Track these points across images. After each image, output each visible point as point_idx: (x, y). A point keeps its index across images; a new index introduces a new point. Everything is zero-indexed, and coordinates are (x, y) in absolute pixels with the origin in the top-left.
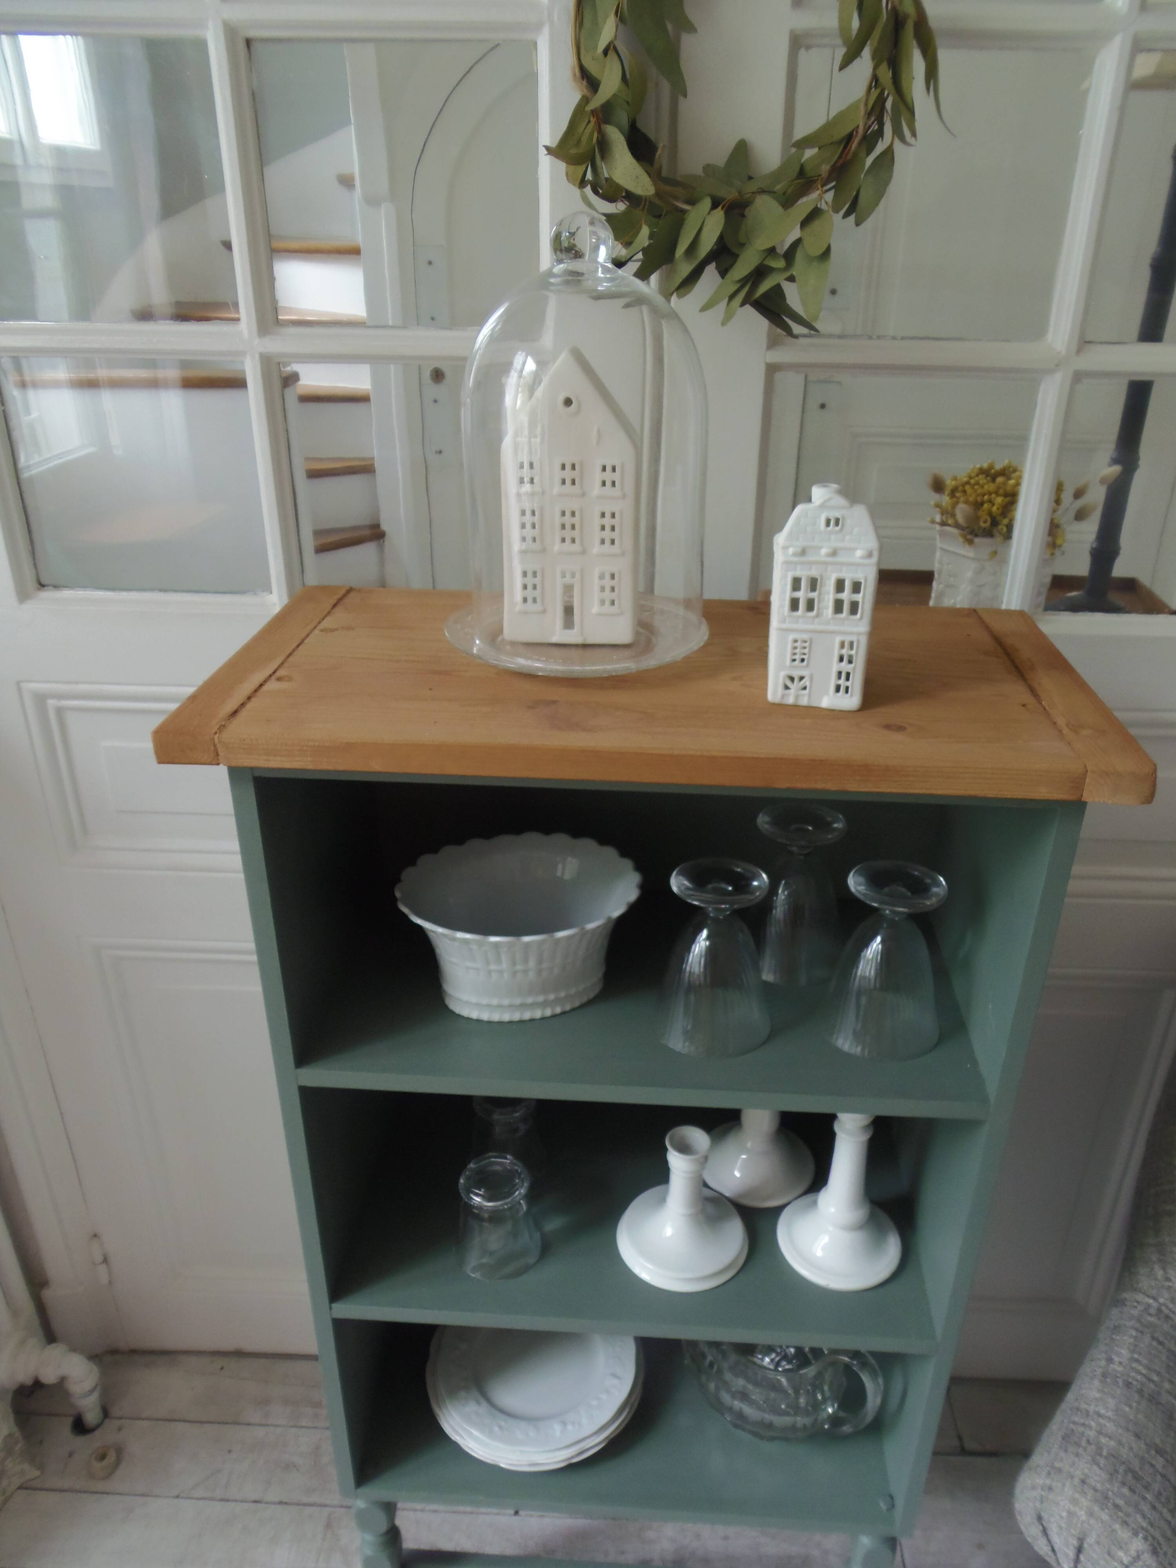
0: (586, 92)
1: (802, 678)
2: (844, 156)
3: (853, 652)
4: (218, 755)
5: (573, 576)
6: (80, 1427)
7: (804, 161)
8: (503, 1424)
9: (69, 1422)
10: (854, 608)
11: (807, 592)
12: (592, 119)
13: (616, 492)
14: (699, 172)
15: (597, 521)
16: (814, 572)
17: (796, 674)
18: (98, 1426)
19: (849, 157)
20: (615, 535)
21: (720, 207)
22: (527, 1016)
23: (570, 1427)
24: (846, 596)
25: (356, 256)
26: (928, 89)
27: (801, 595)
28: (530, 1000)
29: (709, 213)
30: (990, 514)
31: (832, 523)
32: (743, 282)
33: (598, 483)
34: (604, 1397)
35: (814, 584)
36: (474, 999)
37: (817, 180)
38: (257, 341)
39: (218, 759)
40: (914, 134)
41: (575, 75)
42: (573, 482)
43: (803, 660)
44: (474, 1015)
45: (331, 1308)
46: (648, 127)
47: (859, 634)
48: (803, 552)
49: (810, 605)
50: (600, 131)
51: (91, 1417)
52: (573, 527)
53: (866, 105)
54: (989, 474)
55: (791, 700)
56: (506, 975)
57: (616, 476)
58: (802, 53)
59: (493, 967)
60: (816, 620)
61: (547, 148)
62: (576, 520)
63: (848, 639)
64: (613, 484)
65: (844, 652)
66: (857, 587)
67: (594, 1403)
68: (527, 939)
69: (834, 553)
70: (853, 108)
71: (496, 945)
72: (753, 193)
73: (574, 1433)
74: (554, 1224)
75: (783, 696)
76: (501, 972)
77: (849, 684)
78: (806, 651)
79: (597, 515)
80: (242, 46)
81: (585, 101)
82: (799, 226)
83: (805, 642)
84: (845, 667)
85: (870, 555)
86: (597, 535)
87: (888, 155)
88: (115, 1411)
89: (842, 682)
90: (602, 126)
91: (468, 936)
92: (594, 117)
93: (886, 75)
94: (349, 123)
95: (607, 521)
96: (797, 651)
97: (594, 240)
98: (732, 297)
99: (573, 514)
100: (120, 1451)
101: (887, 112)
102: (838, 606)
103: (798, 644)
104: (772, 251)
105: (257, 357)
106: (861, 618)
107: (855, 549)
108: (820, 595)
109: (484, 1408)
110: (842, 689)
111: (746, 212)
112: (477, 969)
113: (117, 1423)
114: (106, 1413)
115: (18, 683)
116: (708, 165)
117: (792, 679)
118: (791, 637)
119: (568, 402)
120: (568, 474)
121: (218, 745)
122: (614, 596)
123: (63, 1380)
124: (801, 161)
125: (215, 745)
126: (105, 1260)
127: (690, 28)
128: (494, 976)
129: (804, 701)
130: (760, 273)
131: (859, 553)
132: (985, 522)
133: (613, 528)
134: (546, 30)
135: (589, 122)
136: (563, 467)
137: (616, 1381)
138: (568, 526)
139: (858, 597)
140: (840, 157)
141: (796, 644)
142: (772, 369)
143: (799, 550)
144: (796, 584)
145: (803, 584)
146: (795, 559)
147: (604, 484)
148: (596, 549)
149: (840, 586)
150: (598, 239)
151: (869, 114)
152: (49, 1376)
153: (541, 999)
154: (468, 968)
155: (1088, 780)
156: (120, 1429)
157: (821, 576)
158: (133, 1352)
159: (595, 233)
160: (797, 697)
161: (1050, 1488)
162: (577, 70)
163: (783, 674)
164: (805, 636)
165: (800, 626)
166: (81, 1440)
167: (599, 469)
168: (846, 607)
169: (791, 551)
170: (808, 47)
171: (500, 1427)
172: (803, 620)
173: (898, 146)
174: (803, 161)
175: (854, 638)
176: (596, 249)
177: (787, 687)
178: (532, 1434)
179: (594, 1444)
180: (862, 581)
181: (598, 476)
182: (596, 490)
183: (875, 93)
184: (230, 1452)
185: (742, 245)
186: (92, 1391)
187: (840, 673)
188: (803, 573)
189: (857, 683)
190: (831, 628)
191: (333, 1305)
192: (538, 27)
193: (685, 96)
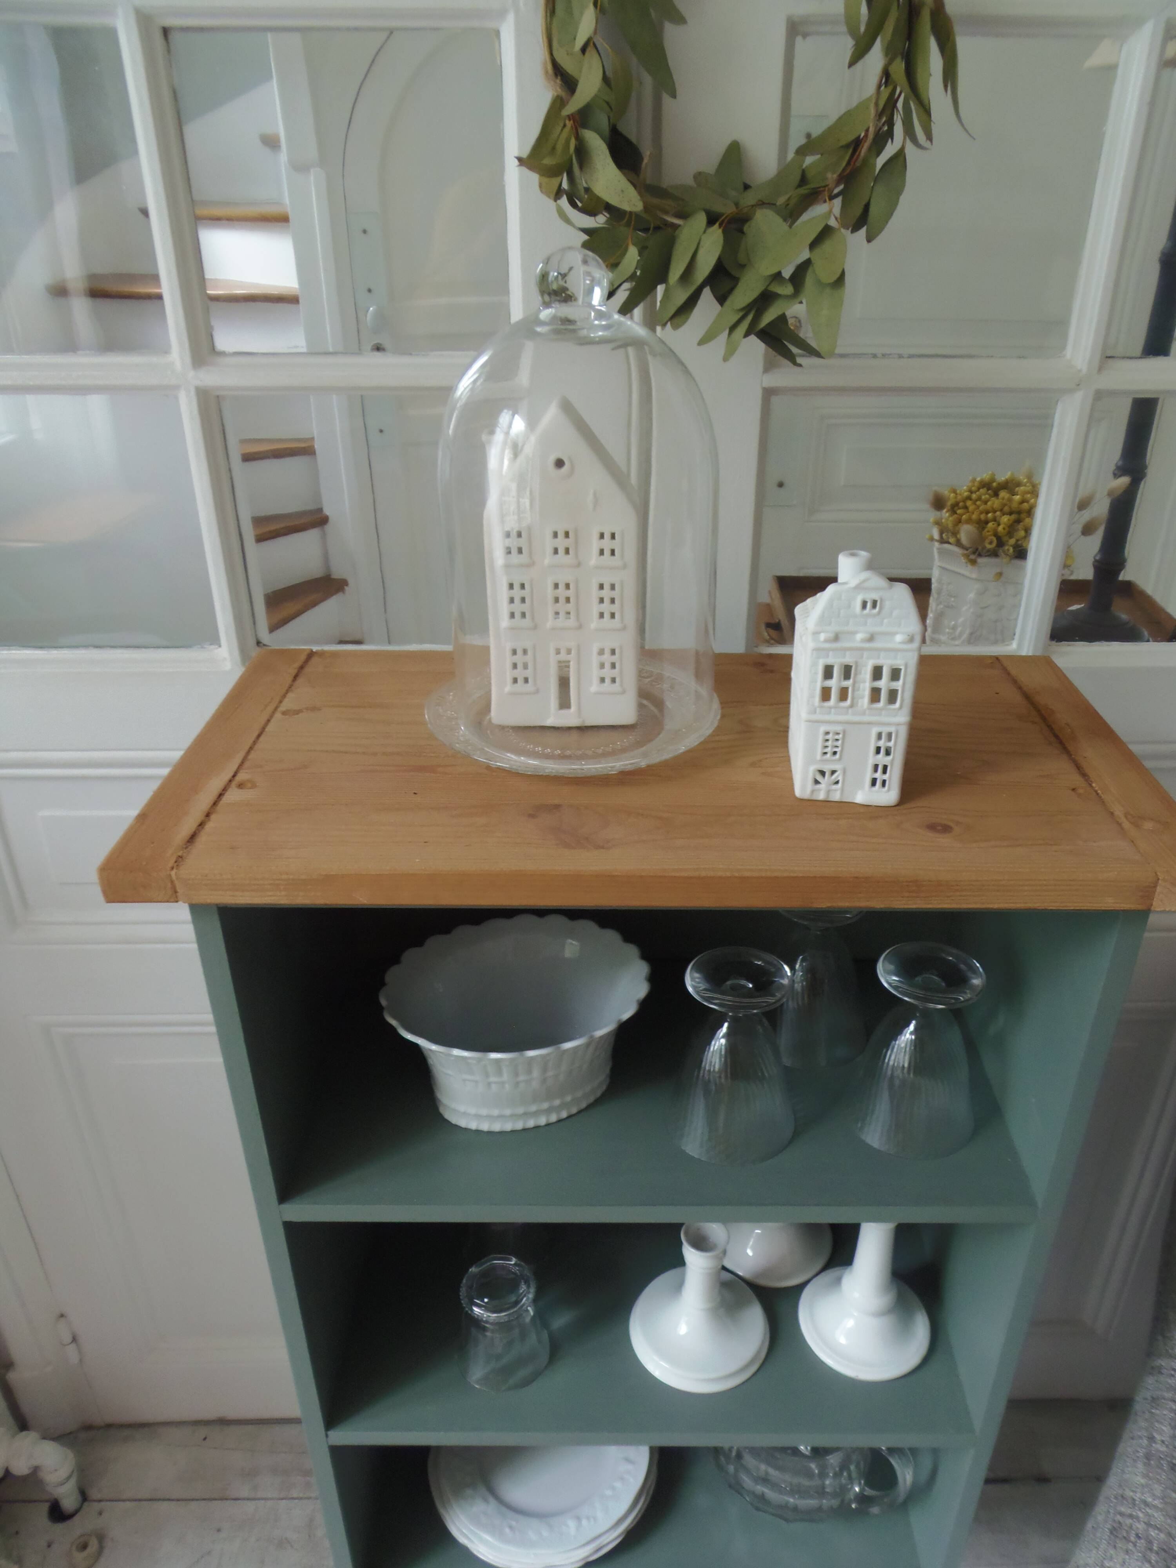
0: (560, 91)
1: (833, 772)
2: (852, 163)
3: (891, 744)
4: (176, 892)
5: (569, 652)
6: (57, 1514)
7: (806, 167)
8: (514, 1523)
9: (45, 1507)
10: (893, 696)
11: (840, 681)
12: (567, 122)
13: (616, 561)
14: (690, 182)
15: (595, 593)
16: (848, 660)
17: (827, 768)
18: (76, 1512)
19: (858, 164)
20: (615, 608)
21: (717, 224)
22: (531, 1123)
23: (584, 1522)
24: (883, 683)
25: (285, 224)
26: (946, 87)
27: (834, 683)
28: (533, 1108)
29: (705, 232)
30: (996, 535)
31: (869, 605)
32: (747, 310)
33: (595, 551)
34: (618, 1485)
35: (847, 672)
36: (472, 1111)
37: (824, 191)
38: (191, 374)
39: (177, 897)
40: (929, 137)
41: (546, 72)
42: (567, 551)
43: (835, 753)
44: (473, 1126)
45: (327, 1436)
46: (629, 130)
47: (898, 724)
48: (836, 638)
49: (843, 694)
50: (578, 138)
51: (69, 1503)
52: (568, 600)
53: (876, 104)
54: (992, 488)
55: (821, 796)
56: (507, 1086)
57: (616, 544)
58: (799, 39)
59: (492, 1079)
60: (850, 711)
61: (520, 159)
62: (570, 593)
63: (885, 730)
64: (613, 552)
65: (881, 743)
66: (895, 674)
67: (609, 1493)
68: (531, 1053)
69: (871, 638)
70: (862, 106)
71: (497, 1061)
72: (753, 206)
73: (591, 1529)
74: (561, 1321)
75: (813, 792)
76: (503, 1083)
77: (886, 777)
78: (839, 743)
79: (595, 587)
80: (158, 37)
81: (558, 104)
82: (808, 248)
83: (838, 734)
84: (882, 759)
85: (911, 640)
86: (595, 608)
87: (899, 159)
88: (94, 1494)
89: (878, 775)
90: (579, 130)
91: (465, 1054)
92: (570, 120)
93: (898, 68)
94: (271, 77)
95: (606, 593)
96: (829, 743)
97: (588, 282)
98: (732, 329)
99: (568, 586)
100: (101, 1538)
101: (898, 110)
102: (875, 694)
103: (830, 737)
104: (777, 277)
105: (193, 393)
106: (901, 707)
107: (893, 634)
108: (854, 683)
109: (492, 1506)
110: (879, 783)
111: (746, 228)
112: (476, 1082)
113: (97, 1506)
114: (84, 1497)
116: (700, 173)
117: (823, 773)
118: (823, 729)
119: (560, 463)
120: (561, 543)
121: (177, 883)
122: (615, 673)
123: (36, 1470)
124: (802, 166)
125: (172, 882)
126: (74, 1339)
127: (680, 19)
128: (494, 1087)
129: (836, 797)
130: (766, 299)
131: (899, 638)
132: (991, 543)
133: (613, 601)
134: (511, 18)
135: (565, 126)
136: (555, 535)
137: (629, 1467)
138: (562, 600)
139: (898, 685)
140: (848, 163)
141: (827, 737)
142: (769, 393)
143: (831, 635)
144: (828, 674)
145: (836, 672)
146: (827, 645)
147: (602, 552)
148: (594, 623)
149: (877, 673)
150: (592, 281)
151: (880, 115)
152: (21, 1468)
153: (545, 1105)
154: (464, 1080)
155: (1159, 889)
156: (100, 1513)
157: (856, 663)
158: (109, 1426)
159: (588, 274)
160: (828, 792)
162: (550, 67)
163: (812, 769)
164: (839, 728)
165: (832, 717)
166: (60, 1527)
167: (596, 536)
168: (884, 696)
169: (822, 637)
170: (805, 35)
171: (511, 1527)
172: (834, 708)
173: (910, 149)
174: (804, 166)
175: (892, 729)
176: (590, 292)
177: (817, 782)
178: (545, 1534)
179: (612, 1539)
180: (902, 667)
181: (595, 544)
182: (594, 559)
183: (885, 92)
184: (219, 1530)
185: (742, 267)
186: (69, 1478)
187: (876, 767)
188: (837, 661)
189: (895, 776)
190: (866, 718)
191: (329, 1433)
192: (501, 14)
193: (674, 95)
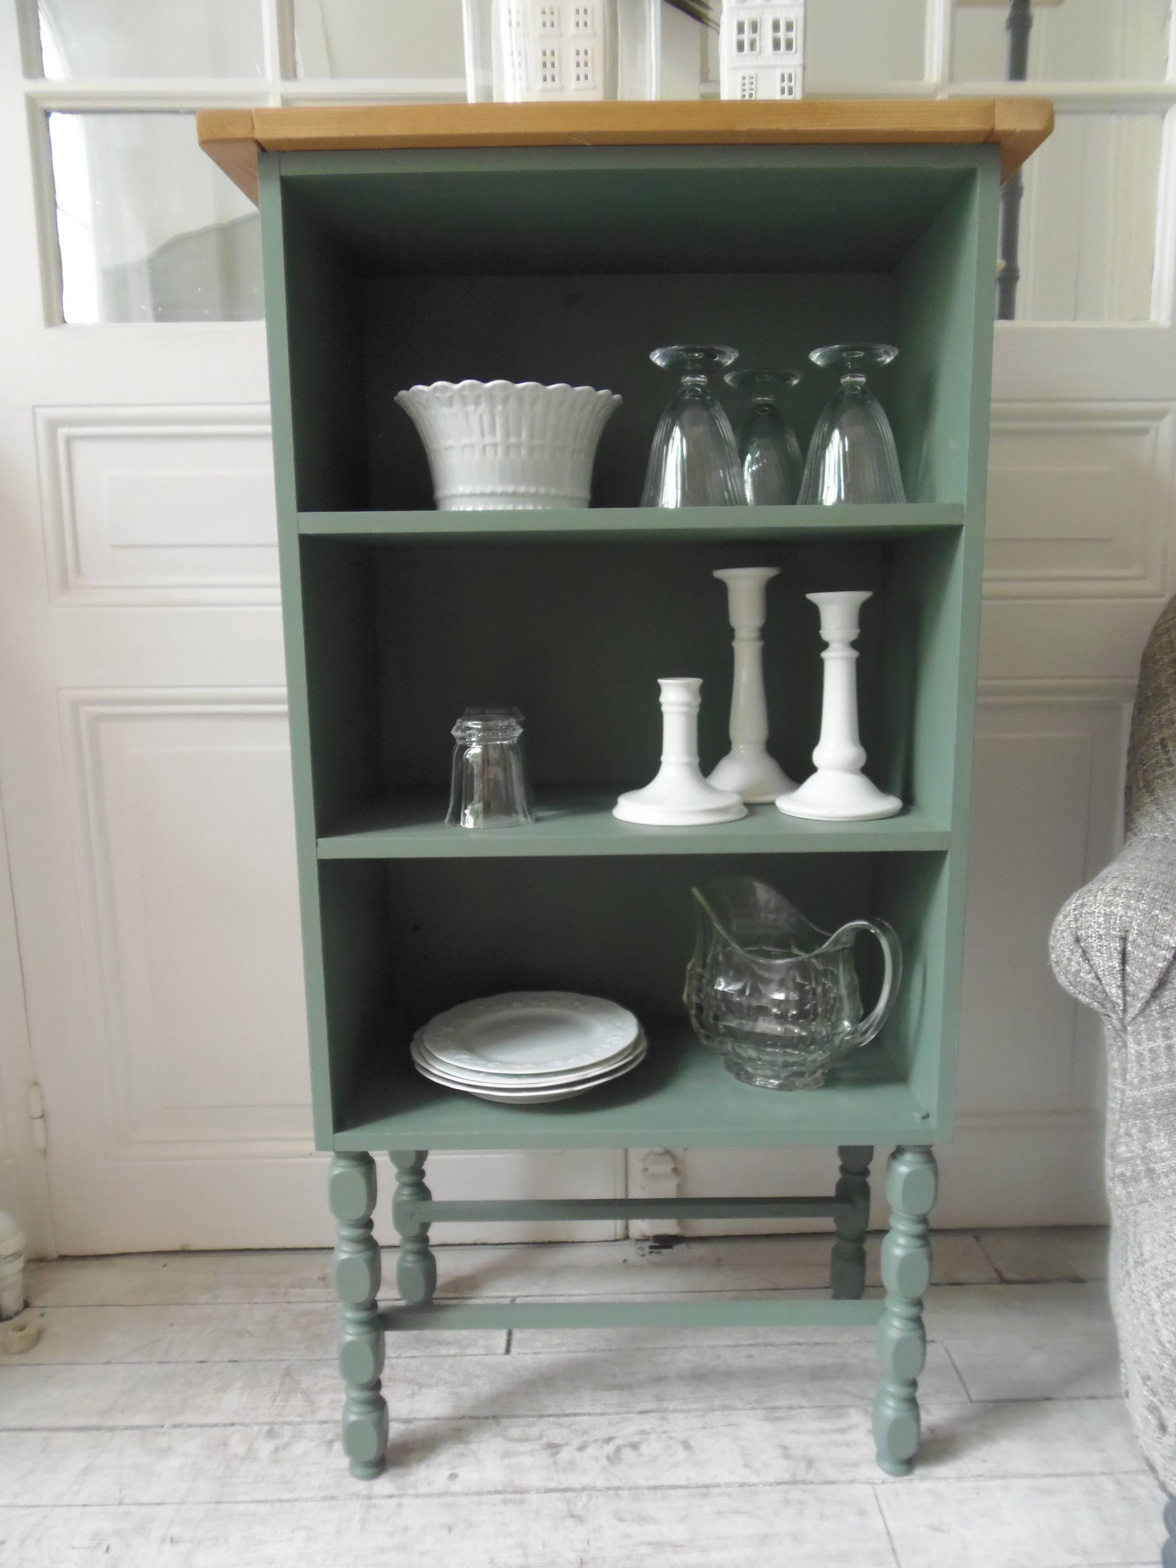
3: (792, 84)
10: (789, 46)
11: (749, 34)
13: (588, 31)
15: (573, 59)
16: (754, 16)
18: (16, 1314)
20: (589, 71)
24: (782, 34)
27: (745, 37)
33: (573, 24)
35: (754, 27)
36: (466, 492)
42: (552, 25)
45: (317, 843)
47: (795, 67)
49: (753, 44)
52: (553, 66)
56: (500, 450)
57: (588, 17)
60: (759, 58)
62: (555, 59)
63: (786, 72)
64: (586, 24)
65: (785, 85)
66: (789, 26)
76: (495, 447)
78: (753, 86)
79: (573, 53)
83: (752, 79)
86: (573, 71)
88: (38, 1302)
95: (582, 58)
96: (746, 89)
99: (553, 53)
102: (776, 45)
103: (746, 83)
106: (796, 52)
108: (760, 35)
113: (38, 1311)
114: (27, 1303)
115: (34, 408)
118: (740, 75)
120: (548, 19)
126: (43, 1116)
128: (489, 453)
133: (586, 65)
136: (544, 12)
138: (549, 65)
139: (792, 35)
141: (744, 93)
144: (741, 29)
145: (746, 27)
146: (739, 6)
147: (578, 24)
148: (573, 84)
149: (776, 27)
154: (463, 448)
155: (997, 110)
156: (42, 1315)
157: (760, 18)
161: (1083, 905)
164: (752, 74)
165: (746, 64)
167: (573, 12)
168: (783, 44)
172: (748, 59)
175: (792, 71)
180: (794, 20)
181: (573, 18)
182: (571, 30)
184: (171, 1325)
188: (746, 18)
190: (772, 63)
191: (321, 840)
